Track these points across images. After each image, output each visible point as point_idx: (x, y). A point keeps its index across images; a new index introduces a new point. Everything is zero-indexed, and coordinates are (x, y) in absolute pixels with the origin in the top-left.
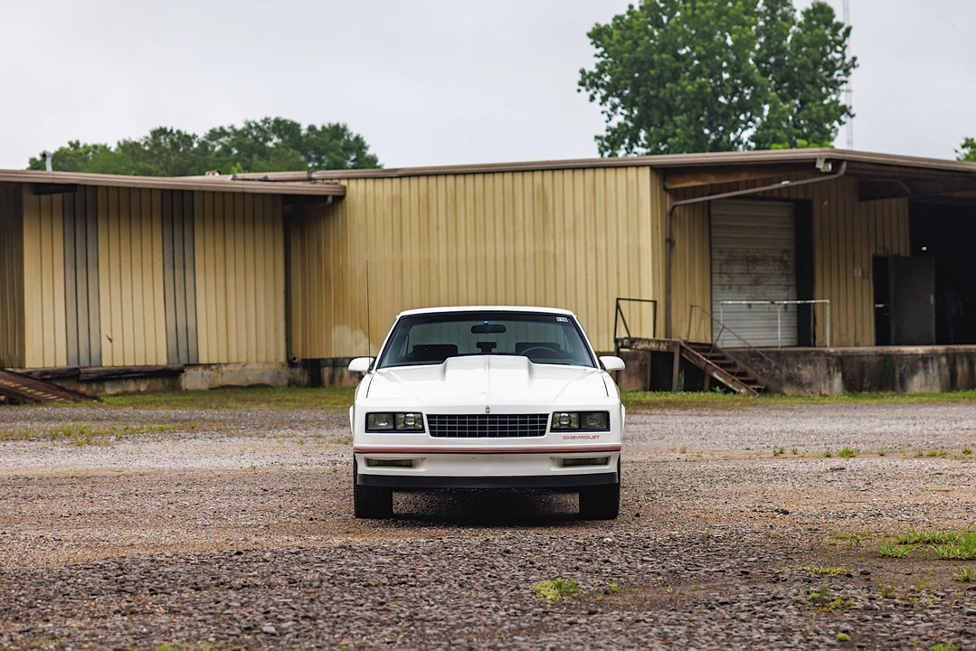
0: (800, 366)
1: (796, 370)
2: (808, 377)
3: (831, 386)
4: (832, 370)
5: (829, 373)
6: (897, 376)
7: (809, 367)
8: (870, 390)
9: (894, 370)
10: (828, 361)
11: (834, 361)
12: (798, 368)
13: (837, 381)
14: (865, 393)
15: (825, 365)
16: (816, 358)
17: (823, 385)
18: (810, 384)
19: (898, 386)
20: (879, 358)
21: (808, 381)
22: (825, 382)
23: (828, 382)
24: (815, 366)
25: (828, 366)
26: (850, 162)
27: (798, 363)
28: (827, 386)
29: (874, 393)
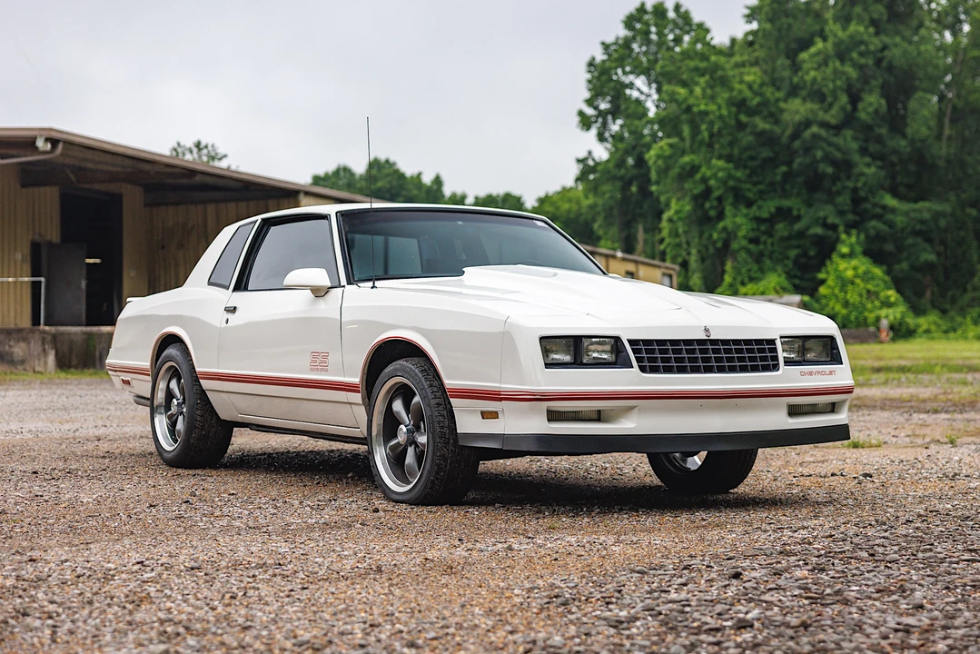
0: (12, 343)
1: (7, 348)
2: (21, 354)
3: (46, 363)
4: (46, 347)
5: (44, 350)
6: (97, 354)
7: (23, 345)
8: (76, 367)
9: (95, 347)
10: (44, 339)
11: (49, 338)
12: (10, 346)
13: (51, 358)
14: (73, 370)
15: (40, 343)
16: (31, 335)
17: (37, 362)
18: (23, 362)
19: (98, 364)
20: (83, 336)
21: (20, 358)
22: (39, 360)
23: (43, 359)
24: (29, 343)
25: (43, 344)
26: (67, 143)
27: (10, 340)
28: (42, 363)
29: (80, 371)
